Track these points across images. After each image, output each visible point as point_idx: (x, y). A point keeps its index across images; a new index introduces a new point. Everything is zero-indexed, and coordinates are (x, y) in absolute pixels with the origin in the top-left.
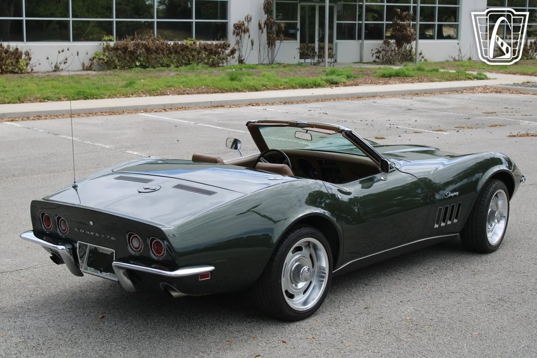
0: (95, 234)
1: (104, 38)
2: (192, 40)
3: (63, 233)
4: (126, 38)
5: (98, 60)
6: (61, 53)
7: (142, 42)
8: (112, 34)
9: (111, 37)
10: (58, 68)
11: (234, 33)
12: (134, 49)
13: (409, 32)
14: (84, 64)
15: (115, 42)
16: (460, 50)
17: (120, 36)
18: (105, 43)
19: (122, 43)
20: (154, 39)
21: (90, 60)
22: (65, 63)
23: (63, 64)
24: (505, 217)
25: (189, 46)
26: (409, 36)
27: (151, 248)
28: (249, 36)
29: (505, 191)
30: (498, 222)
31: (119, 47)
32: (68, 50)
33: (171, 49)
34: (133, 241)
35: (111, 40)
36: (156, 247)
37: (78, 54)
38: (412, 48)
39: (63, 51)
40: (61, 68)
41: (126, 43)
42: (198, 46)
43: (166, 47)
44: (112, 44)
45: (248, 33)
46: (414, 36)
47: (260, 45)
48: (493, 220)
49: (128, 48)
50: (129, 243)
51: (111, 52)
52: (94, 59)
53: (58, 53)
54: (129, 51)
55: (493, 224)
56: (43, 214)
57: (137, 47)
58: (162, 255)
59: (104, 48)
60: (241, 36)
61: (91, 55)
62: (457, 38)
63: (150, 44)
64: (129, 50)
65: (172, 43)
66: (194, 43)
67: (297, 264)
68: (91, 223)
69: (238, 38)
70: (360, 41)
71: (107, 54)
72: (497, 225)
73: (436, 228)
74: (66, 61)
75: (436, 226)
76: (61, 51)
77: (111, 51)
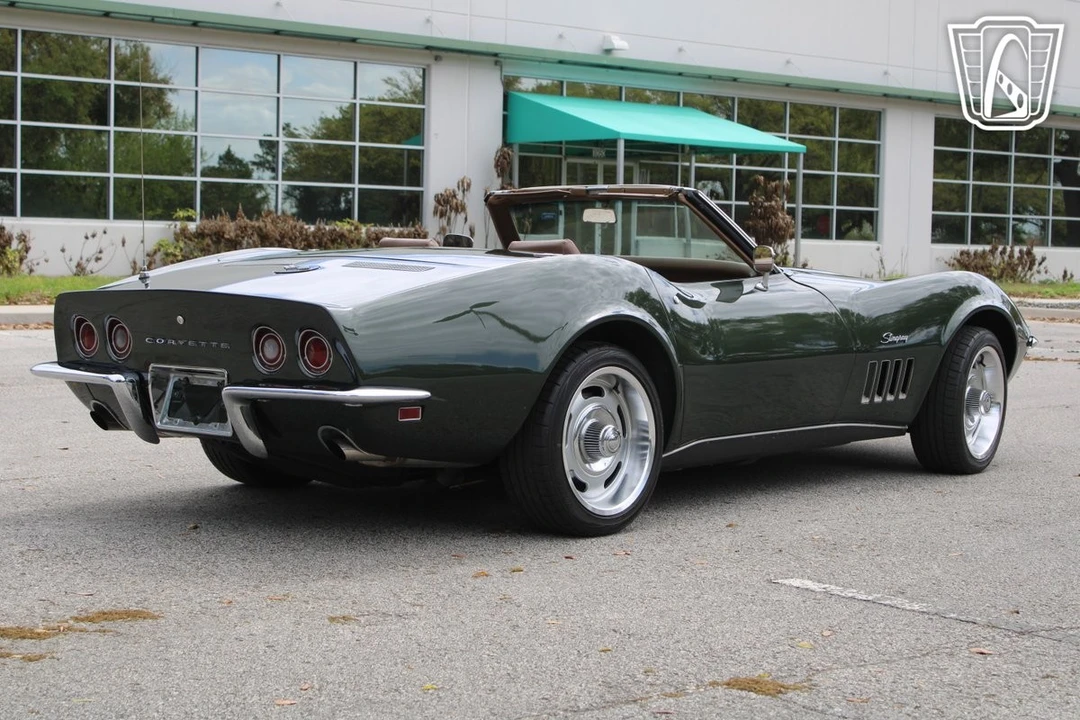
0: (186, 344)
1: (177, 215)
2: (352, 224)
3: (120, 356)
4: (221, 215)
5: (164, 256)
6: (91, 239)
7: (253, 223)
8: (193, 207)
9: (191, 213)
10: (83, 269)
11: (435, 213)
12: (237, 236)
13: (781, 221)
14: (135, 263)
15: (198, 222)
16: (881, 261)
17: (209, 212)
18: (178, 223)
19: (213, 224)
20: (278, 217)
21: (148, 255)
22: (98, 259)
23: (93, 261)
24: (999, 404)
25: (346, 233)
26: (781, 228)
27: (303, 355)
28: (466, 219)
29: (997, 351)
30: (987, 411)
31: (206, 231)
32: (105, 232)
33: (311, 238)
34: (266, 344)
35: (190, 219)
36: (312, 353)
37: (124, 243)
38: (787, 253)
39: (94, 236)
40: (88, 269)
41: (220, 223)
42: (363, 235)
43: (301, 233)
44: (192, 226)
45: (463, 215)
46: (791, 230)
47: (487, 237)
48: (977, 408)
49: (224, 233)
50: (258, 352)
51: (189, 242)
52: (155, 253)
53: (84, 239)
54: (228, 240)
55: (976, 418)
56: (80, 322)
57: (242, 232)
58: (322, 369)
59: (175, 234)
60: (449, 219)
61: (150, 246)
62: (875, 239)
63: (268, 227)
64: (226, 236)
65: (312, 228)
66: (356, 228)
67: (590, 422)
68: (180, 319)
69: (444, 222)
70: (684, 240)
71: (182, 245)
72: (985, 419)
73: (865, 405)
74: (100, 256)
75: (865, 401)
76: (89, 236)
77: (191, 240)
